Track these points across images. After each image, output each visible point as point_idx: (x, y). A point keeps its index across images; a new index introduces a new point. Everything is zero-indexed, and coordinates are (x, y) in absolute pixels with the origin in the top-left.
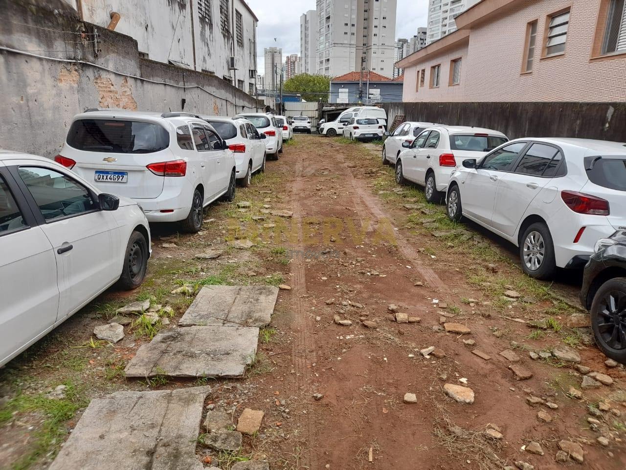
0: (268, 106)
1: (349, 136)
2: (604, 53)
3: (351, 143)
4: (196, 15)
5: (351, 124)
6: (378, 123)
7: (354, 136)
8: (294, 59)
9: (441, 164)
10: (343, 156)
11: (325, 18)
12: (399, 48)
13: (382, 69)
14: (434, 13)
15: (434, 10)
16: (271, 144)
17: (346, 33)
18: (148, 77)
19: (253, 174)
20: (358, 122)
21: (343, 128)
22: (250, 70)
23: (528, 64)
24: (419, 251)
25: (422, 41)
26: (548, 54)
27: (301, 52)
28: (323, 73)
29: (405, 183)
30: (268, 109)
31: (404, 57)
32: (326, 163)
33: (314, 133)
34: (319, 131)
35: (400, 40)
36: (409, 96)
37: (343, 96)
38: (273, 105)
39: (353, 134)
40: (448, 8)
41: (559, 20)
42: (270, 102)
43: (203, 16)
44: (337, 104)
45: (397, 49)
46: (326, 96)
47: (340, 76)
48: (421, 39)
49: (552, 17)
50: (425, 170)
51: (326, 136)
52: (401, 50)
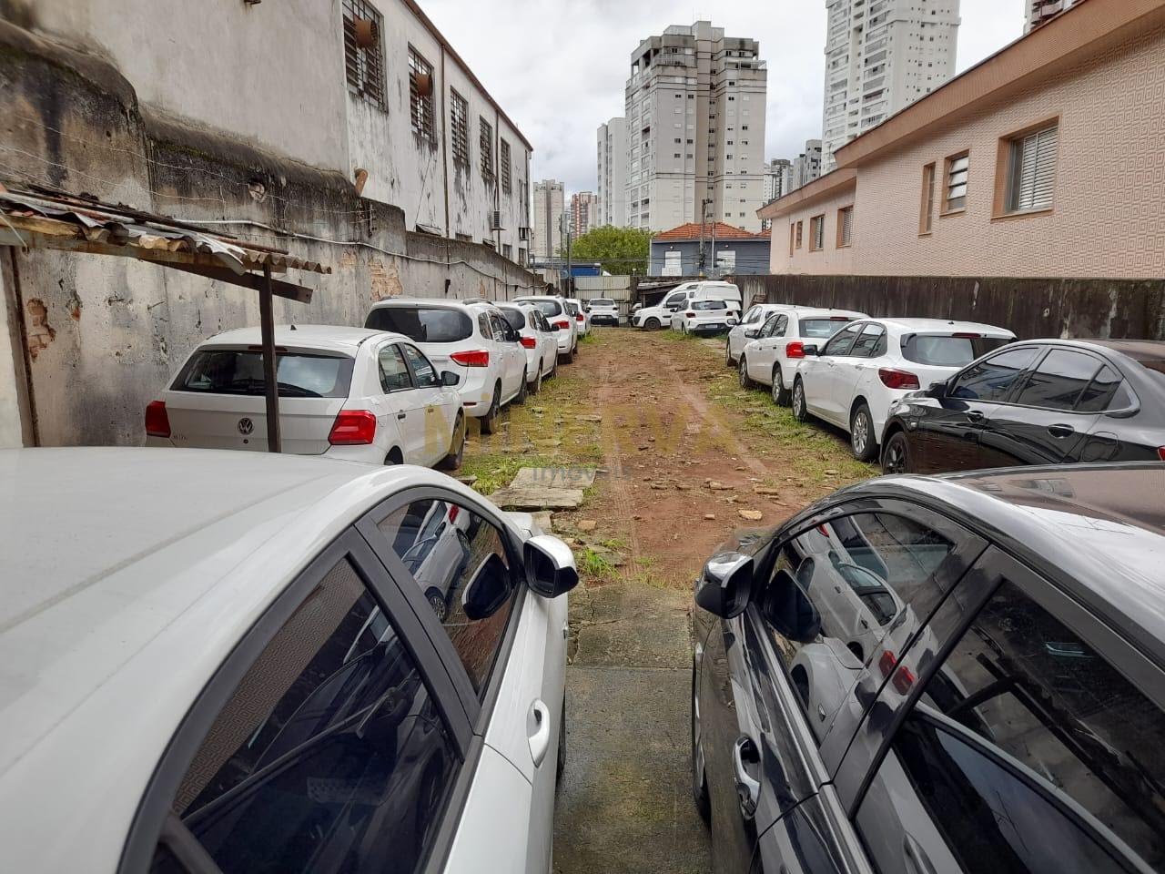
0: (550, 284)
1: (680, 328)
2: (1008, 212)
3: (683, 339)
4: (450, 156)
5: (684, 309)
6: (726, 307)
7: (688, 328)
8: (586, 199)
9: (789, 355)
10: (668, 357)
11: (640, 131)
12: (774, 176)
13: (742, 215)
14: (832, 116)
15: (834, 112)
16: (563, 339)
17: (677, 156)
18: (413, 254)
19: (543, 379)
20: (694, 306)
21: (670, 317)
22: (520, 228)
23: (926, 223)
24: (750, 448)
25: (815, 164)
26: (949, 209)
27: (599, 188)
28: (639, 224)
29: (751, 385)
30: (550, 290)
31: (783, 194)
32: (643, 367)
33: (624, 325)
34: (632, 322)
35: (775, 162)
36: (780, 263)
37: (673, 265)
38: (557, 283)
39: (686, 324)
40: (859, 106)
41: (961, 164)
42: (550, 277)
43: (457, 155)
44: (661, 277)
45: (771, 177)
46: (643, 265)
47: (667, 230)
48: (813, 160)
49: (952, 160)
50: (770, 365)
51: (643, 329)
52: (778, 179)
